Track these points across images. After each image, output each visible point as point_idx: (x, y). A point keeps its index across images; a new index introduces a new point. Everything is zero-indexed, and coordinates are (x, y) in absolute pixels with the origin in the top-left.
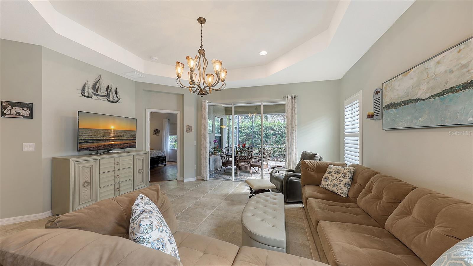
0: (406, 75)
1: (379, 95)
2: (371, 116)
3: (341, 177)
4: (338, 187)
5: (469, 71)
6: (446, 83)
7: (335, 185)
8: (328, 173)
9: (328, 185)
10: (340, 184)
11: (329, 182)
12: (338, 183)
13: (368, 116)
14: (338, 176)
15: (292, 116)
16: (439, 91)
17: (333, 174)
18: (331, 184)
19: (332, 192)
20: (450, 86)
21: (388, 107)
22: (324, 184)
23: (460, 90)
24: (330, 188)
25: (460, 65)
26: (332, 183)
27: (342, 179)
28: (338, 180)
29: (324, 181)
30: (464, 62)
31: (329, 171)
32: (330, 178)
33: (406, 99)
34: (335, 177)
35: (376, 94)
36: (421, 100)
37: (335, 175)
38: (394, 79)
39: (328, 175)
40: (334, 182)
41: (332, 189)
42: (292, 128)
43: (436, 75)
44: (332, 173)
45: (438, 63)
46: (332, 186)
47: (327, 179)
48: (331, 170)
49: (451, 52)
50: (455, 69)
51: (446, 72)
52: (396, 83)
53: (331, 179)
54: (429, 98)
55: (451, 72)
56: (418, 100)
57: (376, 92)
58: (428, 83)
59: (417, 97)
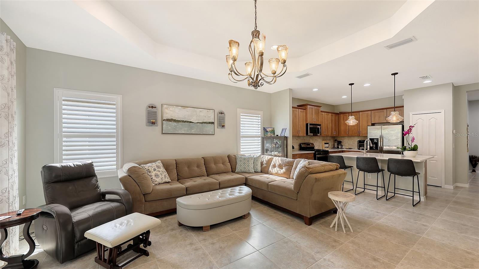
0: (185, 108)
5: (210, 119)
11: (160, 176)
17: (158, 170)
20: (205, 121)
21: (168, 120)
23: (208, 124)
30: (209, 116)
32: (159, 173)
33: (185, 120)
36: (193, 123)
43: (200, 115)
45: (201, 111)
48: (154, 168)
50: (206, 116)
51: (203, 116)
52: (176, 109)
54: (197, 123)
55: (205, 117)
56: (192, 122)
57: (151, 106)
58: (196, 117)
59: (191, 121)
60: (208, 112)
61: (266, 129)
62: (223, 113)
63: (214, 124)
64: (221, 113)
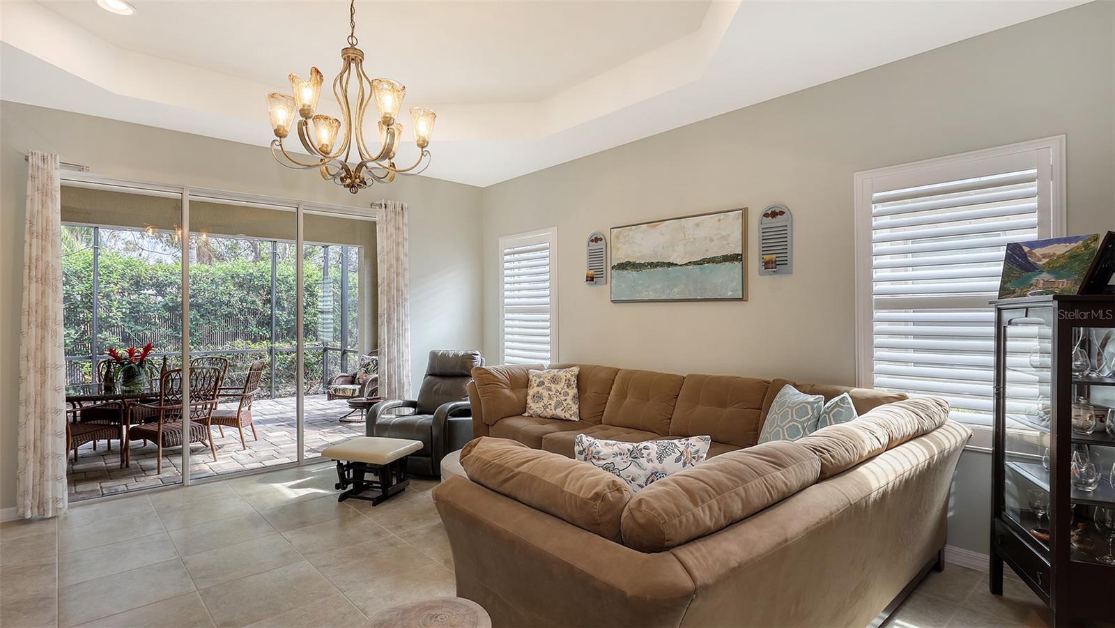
0: (653, 227)
1: (600, 245)
2: (590, 279)
3: (565, 387)
4: (565, 405)
5: (728, 244)
6: (707, 251)
7: (558, 404)
8: (538, 386)
9: (545, 407)
10: (565, 400)
11: (545, 401)
12: (563, 398)
13: (587, 277)
14: (559, 387)
15: (398, 259)
16: (699, 258)
17: (549, 385)
18: (550, 404)
19: (555, 419)
20: (709, 255)
21: (622, 266)
22: (534, 407)
23: (721, 262)
24: (550, 412)
25: (720, 236)
26: (553, 403)
27: (567, 390)
28: (560, 394)
29: (534, 402)
30: (724, 234)
31: (538, 381)
32: (545, 393)
33: (655, 261)
34: (554, 390)
35: (592, 241)
36: (676, 265)
37: (553, 386)
38: (633, 227)
39: (540, 389)
40: (555, 399)
41: (554, 412)
42: (398, 290)
43: (694, 239)
44: (546, 384)
45: (697, 225)
46: (553, 408)
47: (538, 397)
48: (542, 379)
49: (711, 218)
50: (715, 238)
51: (706, 238)
52: (636, 233)
53: (548, 395)
54: (686, 264)
55: (712, 240)
56: (670, 264)
57: (593, 238)
58: (685, 245)
59: (671, 260)
60: (719, 221)
61: (1024, 255)
62: (782, 213)
63: (741, 260)
64: (774, 214)
